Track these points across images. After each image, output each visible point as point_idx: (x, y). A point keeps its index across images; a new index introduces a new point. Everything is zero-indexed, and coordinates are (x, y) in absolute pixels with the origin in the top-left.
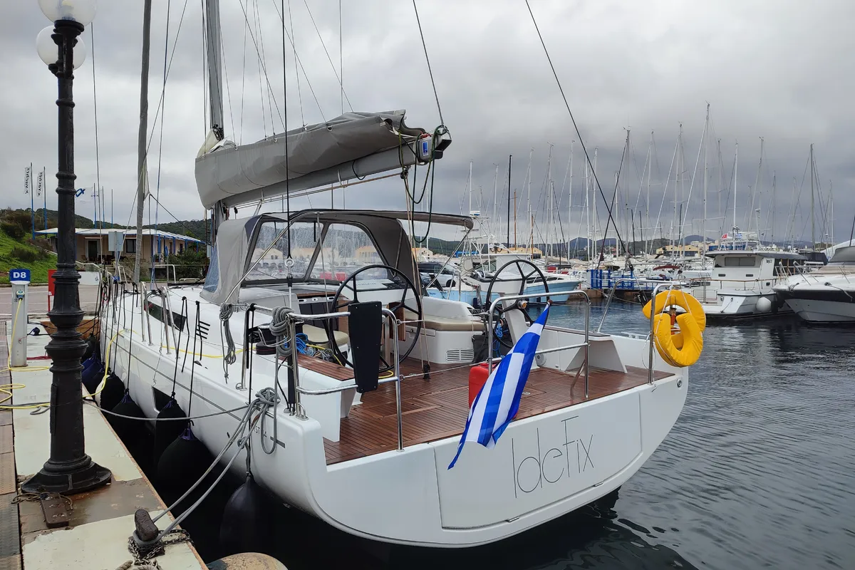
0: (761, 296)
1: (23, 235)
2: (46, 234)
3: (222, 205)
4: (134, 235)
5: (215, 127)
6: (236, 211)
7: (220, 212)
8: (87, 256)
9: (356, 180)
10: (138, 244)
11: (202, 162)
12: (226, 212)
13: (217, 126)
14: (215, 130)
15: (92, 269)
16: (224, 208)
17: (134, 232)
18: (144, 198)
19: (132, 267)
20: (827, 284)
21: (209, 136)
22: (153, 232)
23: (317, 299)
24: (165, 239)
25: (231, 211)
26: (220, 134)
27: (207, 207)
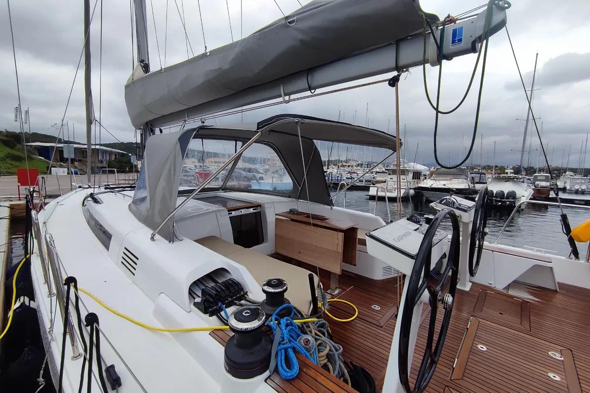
0: (410, 189)
1: (15, 146)
2: (31, 146)
3: (149, 125)
4: (86, 148)
5: (142, 61)
6: (161, 131)
7: (148, 132)
8: (59, 159)
9: (308, 93)
10: (89, 154)
11: (130, 87)
12: (153, 132)
13: (144, 61)
14: (142, 64)
15: (61, 166)
16: (151, 128)
17: (86, 146)
18: (91, 123)
19: (86, 165)
20: (444, 185)
21: (137, 68)
22: (98, 147)
23: (243, 210)
24: (106, 151)
25: (157, 131)
26: (146, 68)
27: (137, 127)
